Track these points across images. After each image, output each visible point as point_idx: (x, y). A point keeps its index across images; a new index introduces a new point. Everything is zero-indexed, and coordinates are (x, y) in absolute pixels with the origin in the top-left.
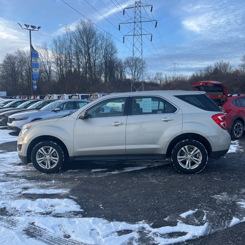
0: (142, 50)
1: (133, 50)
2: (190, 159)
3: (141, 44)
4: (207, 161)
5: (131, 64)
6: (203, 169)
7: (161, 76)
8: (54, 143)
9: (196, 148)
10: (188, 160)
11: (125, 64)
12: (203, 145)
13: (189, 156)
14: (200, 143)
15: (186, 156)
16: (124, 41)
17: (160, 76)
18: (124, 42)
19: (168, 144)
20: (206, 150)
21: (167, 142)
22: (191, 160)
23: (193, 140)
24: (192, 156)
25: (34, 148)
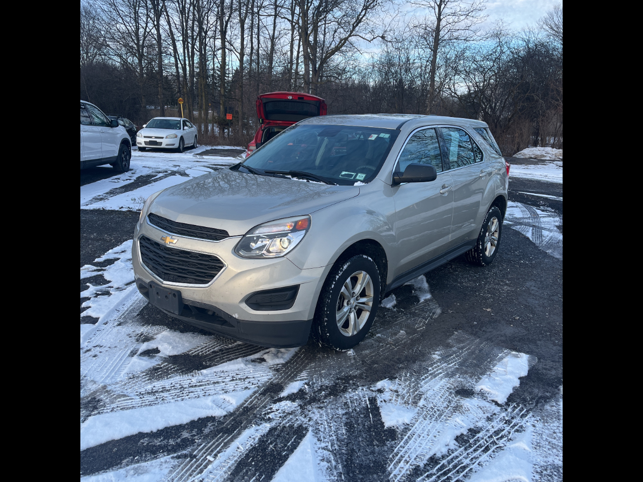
8: (369, 258)
25: (333, 286)
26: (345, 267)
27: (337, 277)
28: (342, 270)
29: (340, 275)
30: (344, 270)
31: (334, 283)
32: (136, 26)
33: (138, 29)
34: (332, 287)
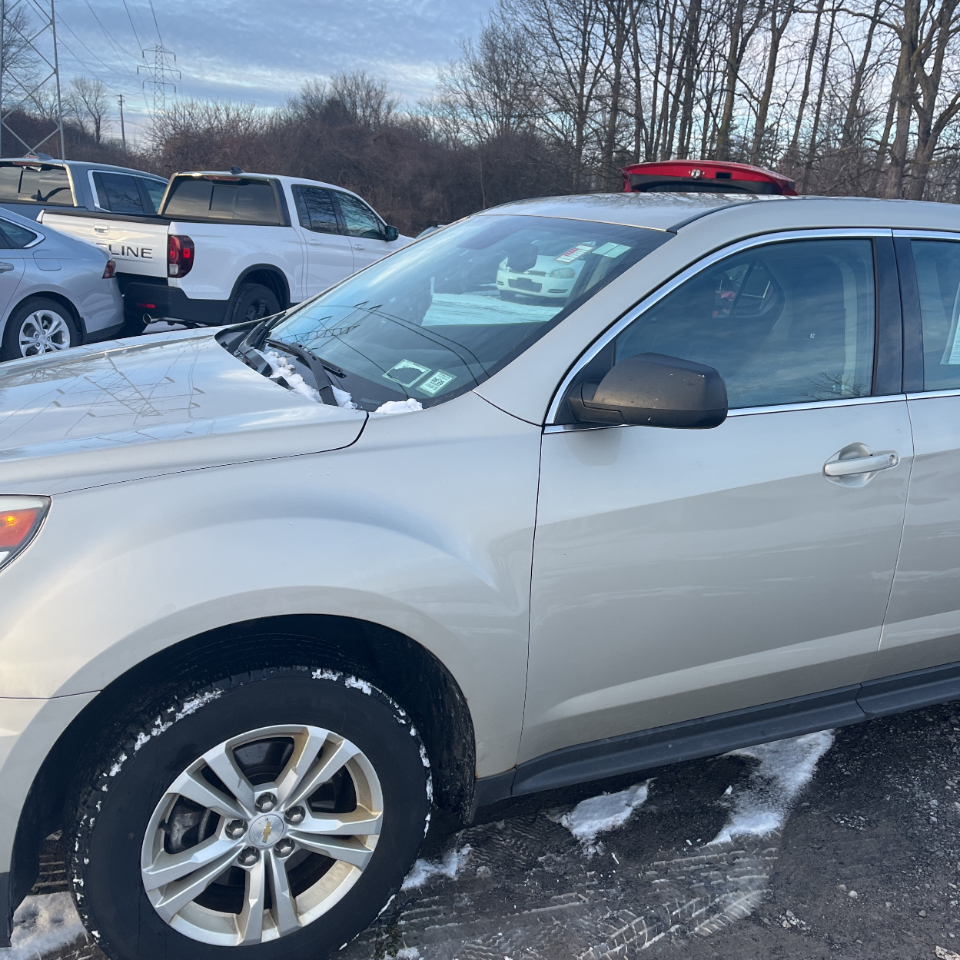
7: (99, 100)
8: (352, 682)
17: (93, 98)
25: (115, 769)
26: (190, 707)
27: (143, 739)
28: (172, 717)
29: (155, 732)
30: (180, 716)
31: (124, 758)
32: (583, 59)
33: (584, 65)
34: (113, 774)
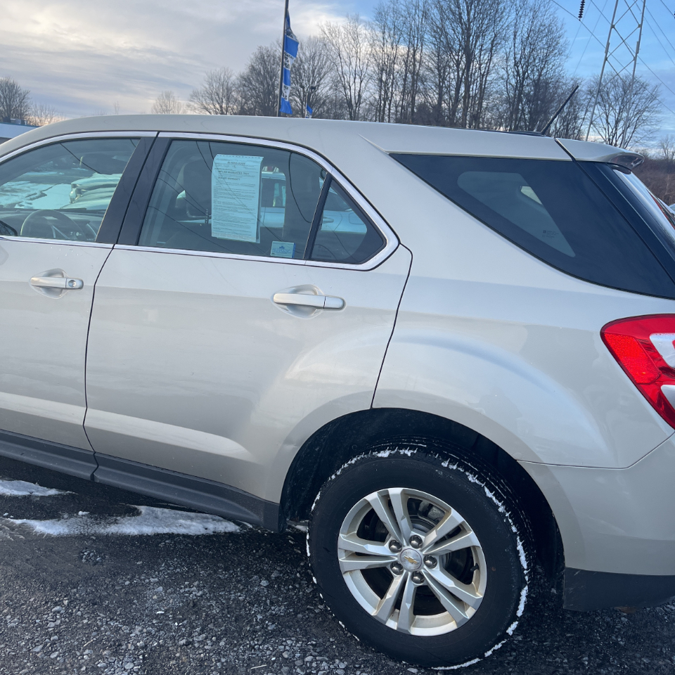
0: (639, 43)
1: (608, 44)
2: (415, 574)
3: (640, 26)
4: (515, 618)
5: (611, 97)
6: (481, 656)
9: (455, 517)
10: (399, 573)
11: (589, 97)
12: (501, 509)
13: (410, 552)
14: (489, 494)
15: (390, 545)
16: (581, 12)
18: (580, 17)
19: (292, 451)
20: (520, 547)
21: (288, 441)
22: (416, 582)
23: (445, 464)
24: (427, 557)
